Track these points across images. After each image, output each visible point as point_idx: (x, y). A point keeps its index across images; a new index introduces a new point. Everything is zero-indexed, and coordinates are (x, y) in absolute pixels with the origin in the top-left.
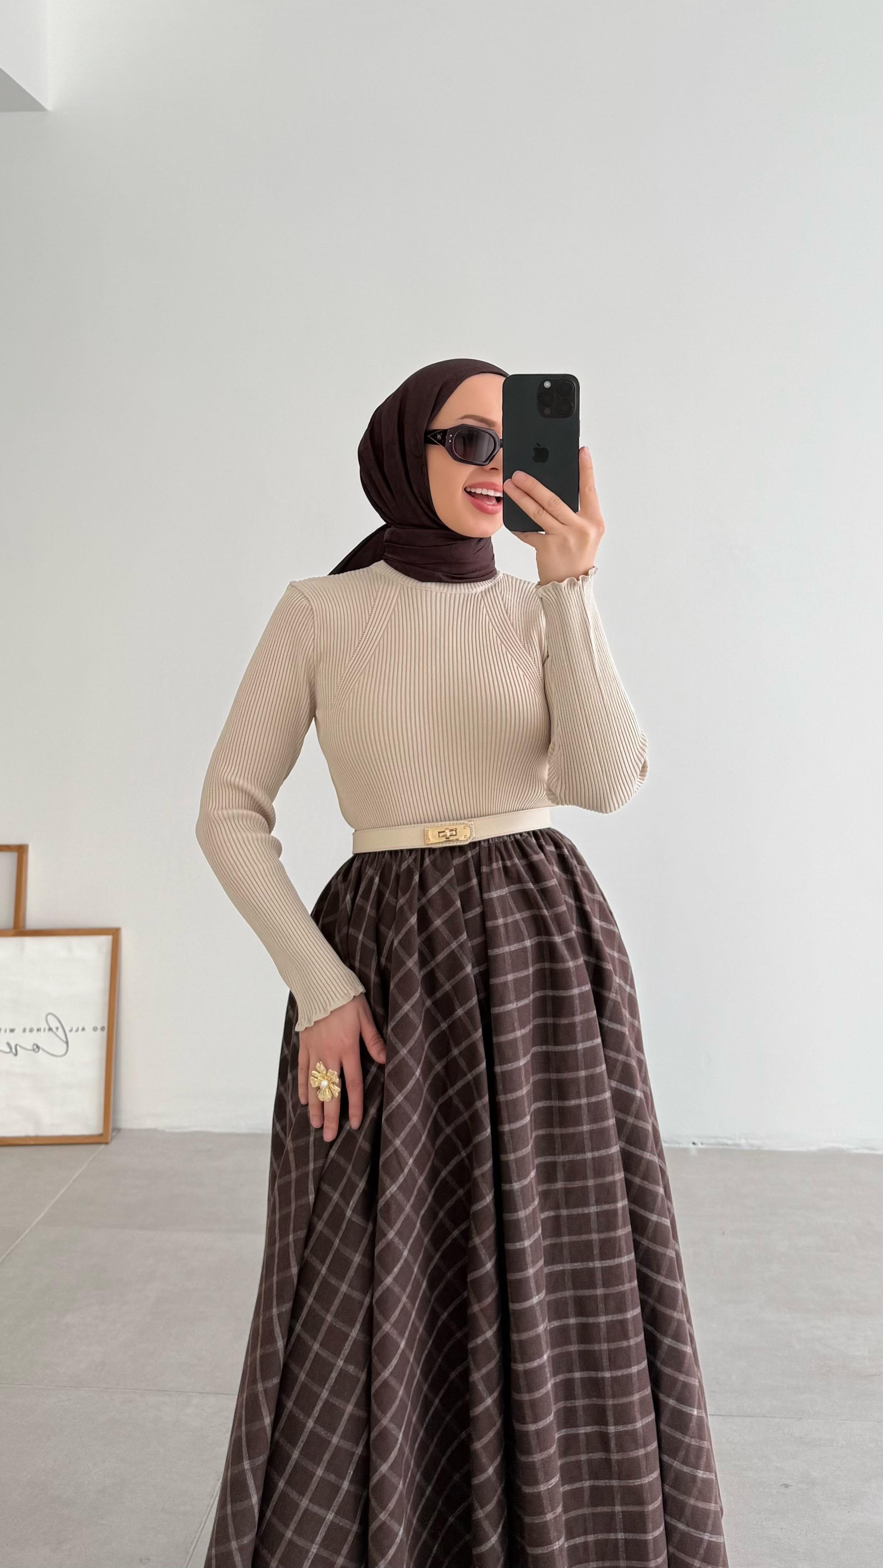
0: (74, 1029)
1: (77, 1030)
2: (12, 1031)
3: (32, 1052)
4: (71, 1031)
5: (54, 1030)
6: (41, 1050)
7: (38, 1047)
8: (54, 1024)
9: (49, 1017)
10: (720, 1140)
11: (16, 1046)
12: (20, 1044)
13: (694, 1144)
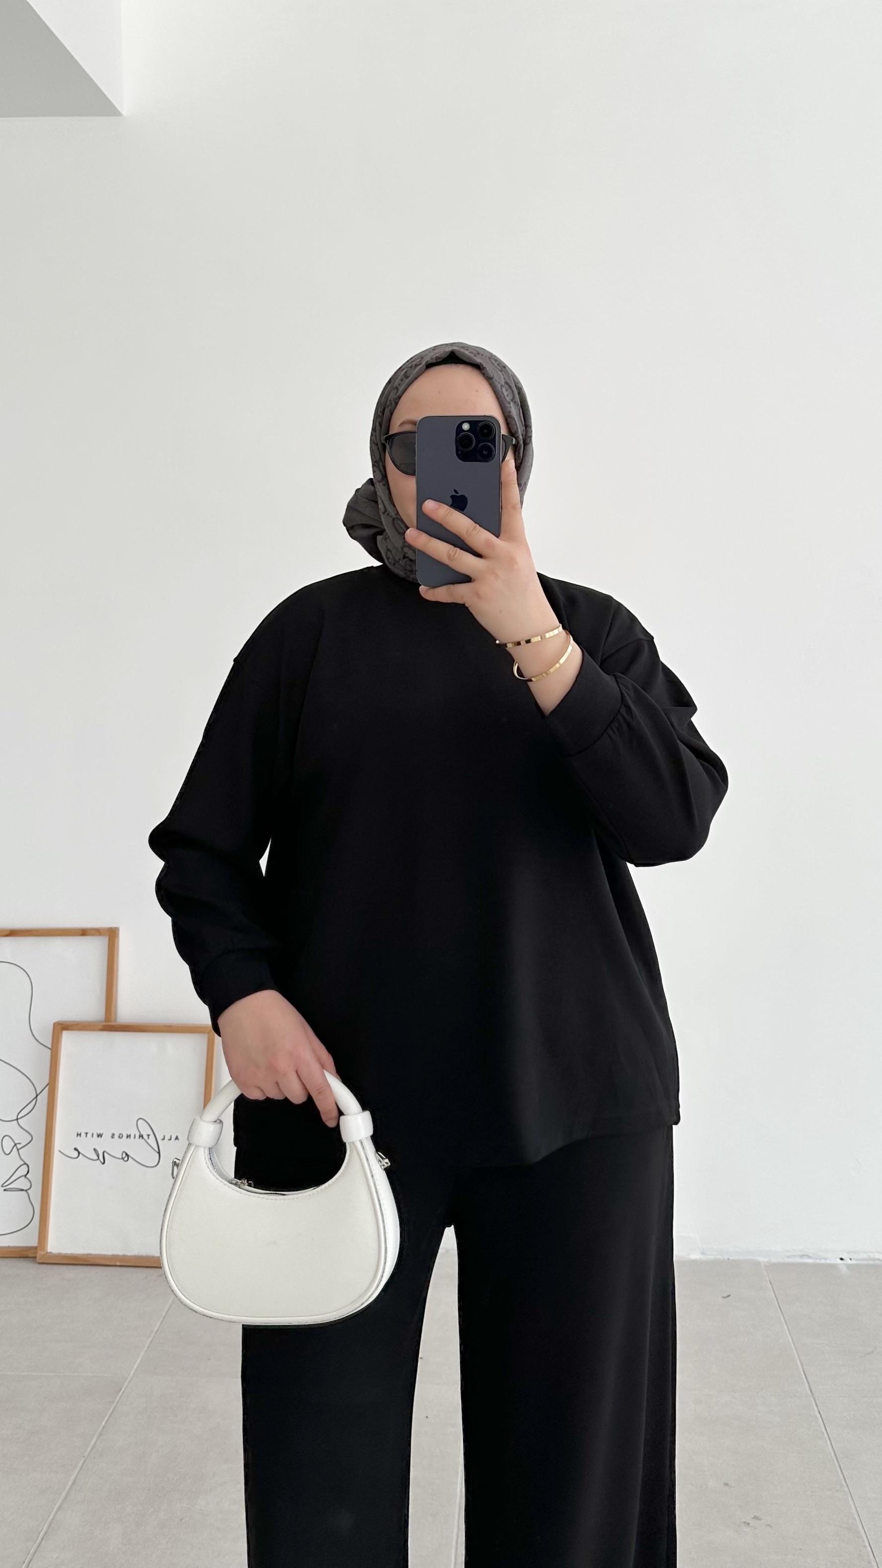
0: (167, 1137)
1: (170, 1139)
2: (100, 1136)
3: (122, 1160)
4: (163, 1139)
5: (145, 1137)
6: (130, 1158)
7: (127, 1154)
8: (145, 1131)
9: (140, 1121)
10: (872, 1255)
11: (103, 1153)
12: (107, 1151)
13: (842, 1259)
